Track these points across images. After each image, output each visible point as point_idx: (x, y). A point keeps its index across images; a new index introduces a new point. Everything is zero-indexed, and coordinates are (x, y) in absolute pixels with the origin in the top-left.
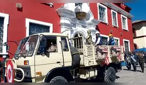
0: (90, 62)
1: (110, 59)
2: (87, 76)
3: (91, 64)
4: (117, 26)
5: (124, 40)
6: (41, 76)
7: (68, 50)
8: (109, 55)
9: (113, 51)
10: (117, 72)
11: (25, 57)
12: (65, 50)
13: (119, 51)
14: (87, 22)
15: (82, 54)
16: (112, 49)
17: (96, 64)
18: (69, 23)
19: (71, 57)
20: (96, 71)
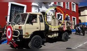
0: (55, 29)
1: (66, 28)
2: (53, 36)
3: (55, 30)
4: (69, 9)
5: (72, 17)
6: (28, 34)
7: (43, 22)
8: (65, 26)
9: (68, 24)
10: (69, 35)
11: (19, 24)
12: (41, 22)
13: (71, 24)
14: (49, 5)
15: (51, 24)
16: (67, 22)
17: (58, 30)
18: (38, 5)
19: (44, 25)
20: (58, 34)
